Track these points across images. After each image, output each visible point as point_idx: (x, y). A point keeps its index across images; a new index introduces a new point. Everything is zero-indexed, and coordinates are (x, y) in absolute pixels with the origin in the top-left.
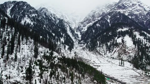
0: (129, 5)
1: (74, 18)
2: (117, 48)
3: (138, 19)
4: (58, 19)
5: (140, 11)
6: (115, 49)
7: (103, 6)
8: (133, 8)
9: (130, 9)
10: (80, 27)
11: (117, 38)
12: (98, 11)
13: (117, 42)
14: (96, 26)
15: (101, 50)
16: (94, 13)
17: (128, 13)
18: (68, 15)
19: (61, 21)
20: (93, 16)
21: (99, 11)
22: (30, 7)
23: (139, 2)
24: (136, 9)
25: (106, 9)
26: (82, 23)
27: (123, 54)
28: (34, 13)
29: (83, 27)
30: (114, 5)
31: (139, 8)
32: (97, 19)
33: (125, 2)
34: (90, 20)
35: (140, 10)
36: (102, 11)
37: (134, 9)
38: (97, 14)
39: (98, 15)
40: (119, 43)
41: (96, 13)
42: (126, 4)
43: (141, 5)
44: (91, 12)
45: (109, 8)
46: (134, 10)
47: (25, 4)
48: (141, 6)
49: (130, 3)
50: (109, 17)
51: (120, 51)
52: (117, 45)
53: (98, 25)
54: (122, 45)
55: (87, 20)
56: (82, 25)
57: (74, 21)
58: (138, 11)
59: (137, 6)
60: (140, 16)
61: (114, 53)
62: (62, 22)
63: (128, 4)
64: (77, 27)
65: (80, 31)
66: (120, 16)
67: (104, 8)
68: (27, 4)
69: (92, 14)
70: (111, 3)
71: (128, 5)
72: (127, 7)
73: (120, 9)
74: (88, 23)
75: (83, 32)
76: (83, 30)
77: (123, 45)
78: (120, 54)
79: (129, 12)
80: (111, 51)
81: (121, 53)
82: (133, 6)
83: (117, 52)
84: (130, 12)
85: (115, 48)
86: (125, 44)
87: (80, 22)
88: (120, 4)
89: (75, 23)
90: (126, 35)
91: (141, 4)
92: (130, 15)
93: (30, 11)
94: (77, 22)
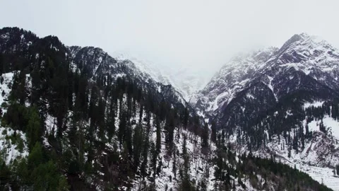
0: (308, 54)
1: (185, 82)
2: (312, 142)
3: (333, 83)
4: (158, 84)
5: (335, 66)
6: (307, 146)
7: (248, 55)
8: (317, 59)
9: (312, 62)
10: (203, 101)
11: (305, 121)
12: (238, 66)
13: (310, 130)
14: (246, 98)
15: (276, 148)
16: (230, 71)
17: (309, 69)
18: (171, 77)
19: (168, 88)
20: (229, 78)
21: (240, 67)
22: (109, 59)
23: (327, 47)
24: (324, 61)
25: (256, 63)
26: (204, 93)
27: (330, 155)
28: (119, 70)
29: (208, 102)
30: (272, 53)
31: (330, 59)
32: (238, 85)
33: (297, 48)
34: (223, 86)
35: (334, 64)
36: (246, 66)
37: (320, 60)
38: (236, 73)
39: (239, 75)
40: (315, 133)
41: (235, 71)
42: (301, 52)
43: (334, 53)
44: (223, 68)
45: (261, 61)
46: (320, 63)
47: (98, 53)
48: (334, 55)
49: (309, 49)
50: (271, 79)
51: (321, 149)
52: (310, 136)
53: (249, 96)
54: (321, 137)
55: (217, 85)
56: (206, 98)
57: (184, 89)
58: (330, 66)
59: (325, 54)
60: (335, 76)
61: (308, 152)
62: (171, 91)
63: (304, 52)
64: (196, 102)
65: (204, 110)
66: (296, 77)
67: (252, 59)
68: (102, 53)
69: (224, 74)
70: (266, 50)
71: (305, 54)
72: (303, 57)
73: (288, 62)
74: (219, 93)
75: (210, 111)
76: (209, 109)
77: (324, 137)
78: (321, 155)
79: (311, 67)
80: (299, 149)
81: (325, 152)
82: (317, 56)
83: (315, 152)
84: (312, 69)
85: (308, 142)
86: (329, 133)
87: (200, 91)
88: (287, 52)
89: (188, 92)
90: (325, 116)
91: (333, 50)
92: (314, 73)
93: (112, 68)
94: (192, 90)
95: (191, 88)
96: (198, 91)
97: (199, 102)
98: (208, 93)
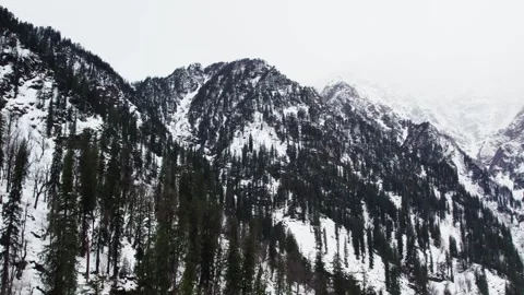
4: (404, 123)
10: (509, 150)
19: (421, 131)
22: (274, 78)
26: (511, 134)
28: (293, 100)
29: (520, 151)
47: (254, 68)
56: (516, 144)
57: (468, 129)
62: (427, 136)
64: (493, 154)
65: (511, 169)
68: (264, 69)
87: (500, 131)
89: (476, 135)
93: (278, 95)
94: (483, 130)
95: (481, 128)
96: (497, 131)
97: (500, 154)
98: (518, 133)
